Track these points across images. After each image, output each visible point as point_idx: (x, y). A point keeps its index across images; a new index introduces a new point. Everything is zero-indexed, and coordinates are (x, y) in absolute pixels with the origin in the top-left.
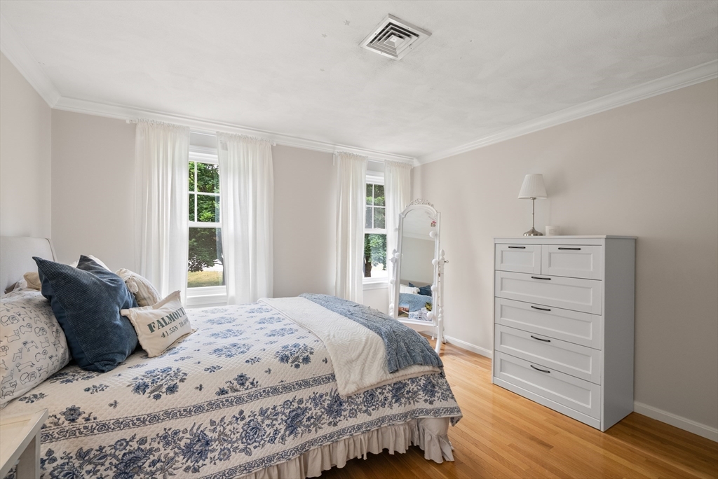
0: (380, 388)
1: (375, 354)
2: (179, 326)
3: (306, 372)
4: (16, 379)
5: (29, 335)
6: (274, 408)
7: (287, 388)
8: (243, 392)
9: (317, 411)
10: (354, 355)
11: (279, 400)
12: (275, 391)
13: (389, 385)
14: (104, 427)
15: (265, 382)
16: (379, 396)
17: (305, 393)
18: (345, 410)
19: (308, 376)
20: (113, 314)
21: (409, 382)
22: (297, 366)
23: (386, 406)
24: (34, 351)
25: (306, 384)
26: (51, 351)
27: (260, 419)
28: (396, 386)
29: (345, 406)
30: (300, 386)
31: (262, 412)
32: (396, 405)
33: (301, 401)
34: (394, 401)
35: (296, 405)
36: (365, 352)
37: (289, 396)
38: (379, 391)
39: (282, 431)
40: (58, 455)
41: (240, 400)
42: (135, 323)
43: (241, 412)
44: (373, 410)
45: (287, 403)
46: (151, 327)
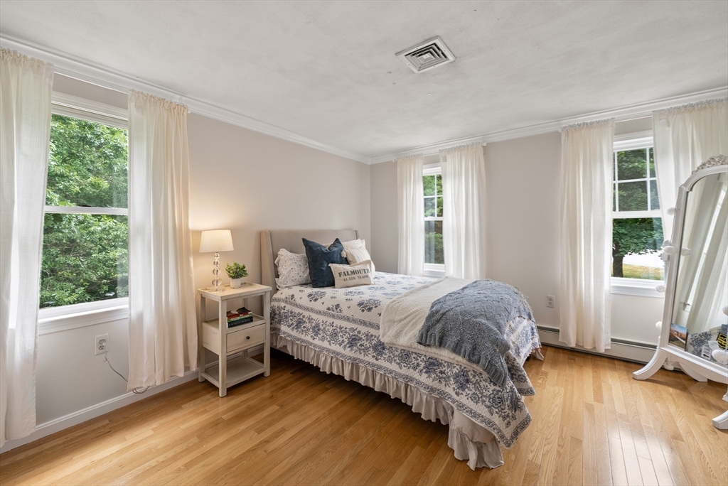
0: (416, 353)
1: (415, 324)
2: (357, 278)
3: (366, 316)
4: (288, 280)
5: (295, 266)
6: (346, 328)
7: (354, 321)
8: (335, 313)
9: (367, 344)
10: (397, 318)
11: (349, 325)
12: (348, 319)
13: (425, 356)
14: (296, 305)
15: (346, 313)
16: (414, 360)
17: (363, 329)
18: (386, 354)
19: (367, 320)
20: (322, 264)
21: (446, 364)
22: (363, 311)
23: (417, 371)
24: (294, 272)
25: (364, 323)
26: (301, 274)
27: (339, 330)
28: (430, 360)
29: (386, 351)
30: (361, 323)
31: (341, 328)
32: (425, 375)
33: (359, 332)
34: (424, 370)
35: (356, 333)
36: (408, 319)
37: (355, 326)
38: (415, 356)
39: (346, 343)
40: (286, 309)
41: (333, 316)
42: (333, 271)
43: (333, 323)
44: (405, 366)
45: (352, 329)
46: (340, 274)
